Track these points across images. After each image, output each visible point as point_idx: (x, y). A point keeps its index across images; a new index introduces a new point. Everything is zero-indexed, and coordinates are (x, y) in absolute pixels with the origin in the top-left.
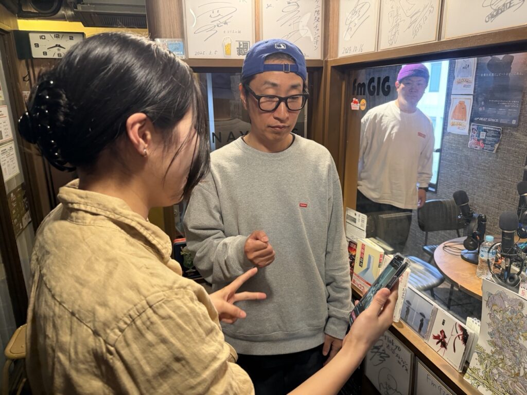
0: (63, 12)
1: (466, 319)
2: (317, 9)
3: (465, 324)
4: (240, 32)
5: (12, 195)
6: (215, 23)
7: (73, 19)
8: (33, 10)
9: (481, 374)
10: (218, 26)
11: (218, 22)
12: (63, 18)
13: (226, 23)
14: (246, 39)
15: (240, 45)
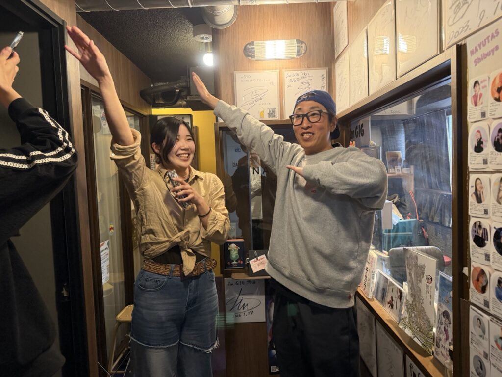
0: (181, 102)
1: (402, 284)
2: (323, 85)
3: (403, 287)
4: (270, 104)
5: (135, 220)
6: (254, 99)
7: (186, 107)
8: (162, 102)
9: (407, 320)
10: (256, 101)
11: (256, 99)
12: (180, 106)
13: (261, 99)
14: (273, 107)
15: (270, 111)
